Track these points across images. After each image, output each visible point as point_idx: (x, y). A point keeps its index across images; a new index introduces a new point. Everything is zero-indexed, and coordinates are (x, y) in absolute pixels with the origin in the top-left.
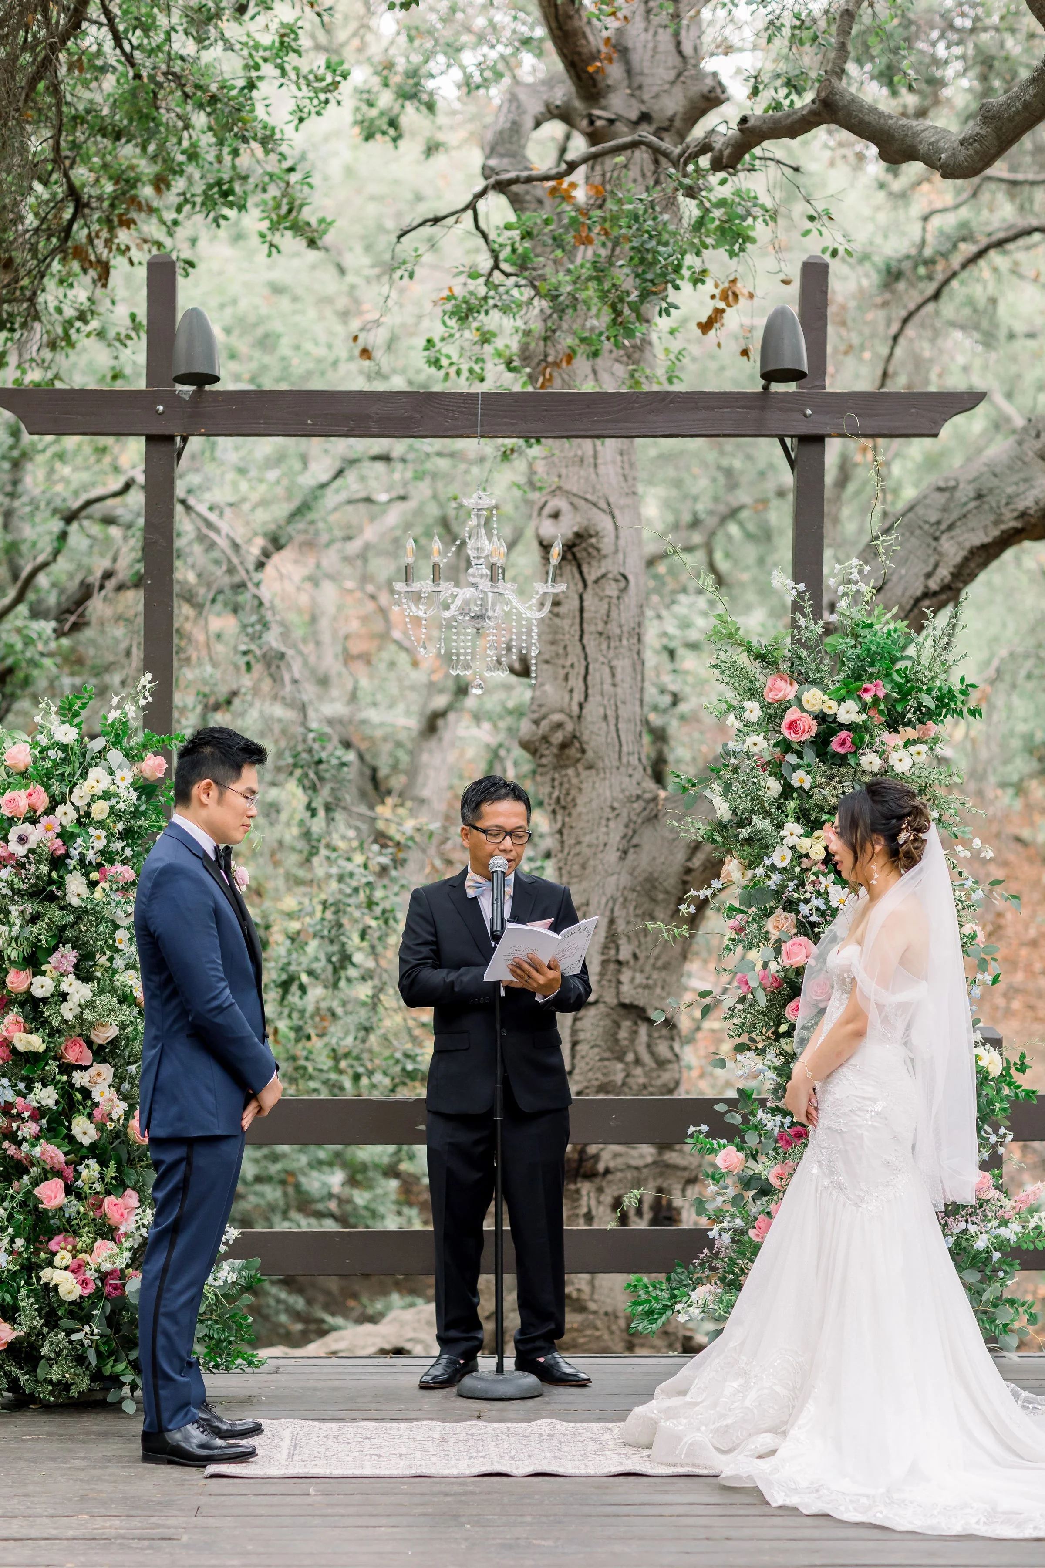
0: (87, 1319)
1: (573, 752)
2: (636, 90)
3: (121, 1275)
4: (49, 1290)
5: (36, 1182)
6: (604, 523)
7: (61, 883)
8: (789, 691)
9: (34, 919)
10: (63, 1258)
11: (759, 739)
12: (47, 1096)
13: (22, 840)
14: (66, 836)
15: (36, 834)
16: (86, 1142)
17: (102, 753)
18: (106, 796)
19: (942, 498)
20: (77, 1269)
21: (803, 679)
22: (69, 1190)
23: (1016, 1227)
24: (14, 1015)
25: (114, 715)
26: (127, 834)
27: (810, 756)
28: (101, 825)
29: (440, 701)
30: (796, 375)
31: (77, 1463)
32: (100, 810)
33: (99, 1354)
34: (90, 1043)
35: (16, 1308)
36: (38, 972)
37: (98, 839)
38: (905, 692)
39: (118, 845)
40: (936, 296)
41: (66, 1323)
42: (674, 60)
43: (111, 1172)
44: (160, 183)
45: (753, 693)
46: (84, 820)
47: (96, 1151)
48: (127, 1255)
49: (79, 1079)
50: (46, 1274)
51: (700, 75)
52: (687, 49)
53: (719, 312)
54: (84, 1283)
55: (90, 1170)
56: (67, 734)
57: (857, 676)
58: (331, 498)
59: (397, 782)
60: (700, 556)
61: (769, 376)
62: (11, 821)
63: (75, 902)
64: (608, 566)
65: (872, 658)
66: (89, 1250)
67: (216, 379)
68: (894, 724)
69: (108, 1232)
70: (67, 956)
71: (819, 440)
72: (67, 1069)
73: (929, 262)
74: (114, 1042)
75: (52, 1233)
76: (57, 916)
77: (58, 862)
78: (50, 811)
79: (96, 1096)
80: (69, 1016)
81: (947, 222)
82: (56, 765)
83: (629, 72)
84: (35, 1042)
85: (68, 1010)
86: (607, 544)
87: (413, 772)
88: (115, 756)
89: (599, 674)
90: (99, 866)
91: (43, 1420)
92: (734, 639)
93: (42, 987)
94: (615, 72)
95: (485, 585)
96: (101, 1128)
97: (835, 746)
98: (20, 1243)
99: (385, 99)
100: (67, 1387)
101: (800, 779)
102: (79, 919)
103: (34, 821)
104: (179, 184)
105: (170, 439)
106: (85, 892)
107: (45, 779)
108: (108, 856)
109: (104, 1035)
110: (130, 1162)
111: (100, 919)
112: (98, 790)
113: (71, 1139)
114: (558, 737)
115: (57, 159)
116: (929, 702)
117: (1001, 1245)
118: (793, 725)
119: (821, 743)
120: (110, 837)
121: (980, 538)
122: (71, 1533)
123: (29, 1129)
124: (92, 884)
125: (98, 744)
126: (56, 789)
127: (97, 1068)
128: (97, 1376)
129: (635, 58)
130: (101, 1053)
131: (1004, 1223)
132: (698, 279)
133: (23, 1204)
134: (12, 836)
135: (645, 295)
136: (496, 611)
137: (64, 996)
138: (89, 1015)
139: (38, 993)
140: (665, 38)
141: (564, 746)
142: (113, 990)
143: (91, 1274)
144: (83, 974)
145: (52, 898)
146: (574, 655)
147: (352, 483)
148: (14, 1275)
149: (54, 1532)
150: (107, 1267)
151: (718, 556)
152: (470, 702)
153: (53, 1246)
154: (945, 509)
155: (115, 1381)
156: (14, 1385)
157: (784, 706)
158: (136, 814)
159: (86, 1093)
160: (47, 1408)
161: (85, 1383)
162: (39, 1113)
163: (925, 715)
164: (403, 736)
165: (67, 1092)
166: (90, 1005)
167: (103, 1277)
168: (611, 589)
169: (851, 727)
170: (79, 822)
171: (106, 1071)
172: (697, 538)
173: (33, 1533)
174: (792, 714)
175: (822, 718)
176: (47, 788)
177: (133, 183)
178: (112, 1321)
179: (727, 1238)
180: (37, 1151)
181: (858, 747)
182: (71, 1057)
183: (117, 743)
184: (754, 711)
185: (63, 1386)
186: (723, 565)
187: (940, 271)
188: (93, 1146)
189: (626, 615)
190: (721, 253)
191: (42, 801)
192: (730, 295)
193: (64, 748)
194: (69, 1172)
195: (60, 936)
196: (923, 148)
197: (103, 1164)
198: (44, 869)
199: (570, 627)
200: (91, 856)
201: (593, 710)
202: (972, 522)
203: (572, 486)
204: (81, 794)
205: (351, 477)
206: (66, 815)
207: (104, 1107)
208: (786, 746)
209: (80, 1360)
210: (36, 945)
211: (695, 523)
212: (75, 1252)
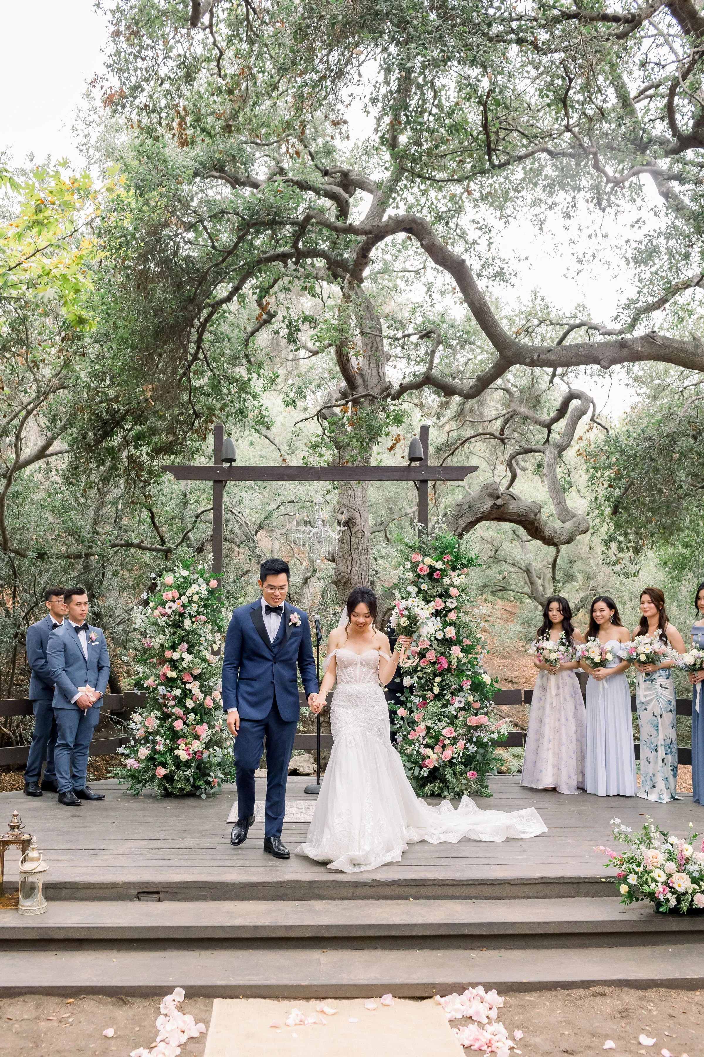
0: (190, 767)
1: (348, 585)
2: (366, 386)
3: (202, 752)
4: (178, 757)
5: (174, 721)
6: (357, 515)
7: (182, 622)
8: (420, 558)
9: (174, 634)
10: (182, 746)
11: (410, 574)
12: (177, 692)
13: (170, 608)
14: (184, 606)
15: (174, 606)
16: (190, 707)
17: (197, 579)
18: (198, 593)
19: (459, 508)
20: (187, 750)
21: (425, 555)
22: (184, 723)
23: (496, 734)
24: (167, 666)
25: (200, 567)
26: (205, 606)
27: (427, 579)
28: (196, 603)
29: (309, 574)
30: (419, 459)
31: (184, 818)
32: (196, 598)
33: (194, 779)
34: (192, 675)
35: (166, 763)
36: (175, 651)
37: (194, 607)
38: (457, 558)
39: (202, 609)
40: (452, 454)
41: (183, 768)
42: (377, 377)
43: (199, 717)
44: (222, 409)
45: (408, 559)
46: (190, 601)
47: (194, 711)
48: (203, 746)
49: (188, 686)
50: (176, 752)
51: (385, 382)
52: (381, 375)
53: (394, 445)
54: (189, 755)
55: (192, 716)
56: (185, 573)
57: (442, 553)
58: (276, 514)
59: (296, 598)
60: (383, 533)
61: (412, 459)
62: (167, 602)
63: (187, 628)
64: (358, 528)
65: (447, 547)
66: (191, 744)
67: (235, 460)
68: (454, 569)
69: (197, 737)
70: (185, 646)
71: (426, 481)
72: (184, 683)
73: (449, 446)
74: (200, 674)
75: (179, 738)
76: (181, 633)
77: (182, 615)
78: (179, 598)
79: (193, 692)
80: (185, 666)
81: (454, 434)
82: (181, 583)
83: (364, 381)
84: (174, 674)
85: (185, 664)
86: (358, 522)
87: (301, 595)
88: (201, 580)
89: (356, 561)
90: (195, 616)
91: (175, 801)
92: (402, 542)
93: (176, 656)
94: (359, 381)
95: (321, 527)
96: (195, 703)
97: (435, 576)
98: (168, 741)
99: (292, 395)
100: (183, 789)
101: (424, 587)
102: (188, 634)
103: (174, 601)
104: (227, 409)
105: (221, 481)
106: (190, 624)
107: (178, 588)
108: (198, 613)
109: (197, 672)
110: (205, 714)
111: (195, 634)
112: (195, 591)
113: (185, 706)
114: (344, 580)
115: (190, 402)
116: (465, 562)
117: (491, 740)
118: (421, 569)
119: (430, 575)
120: (199, 607)
121: (470, 520)
122: (178, 846)
123: (172, 703)
124: (193, 622)
125: (195, 576)
126: (181, 591)
127: (194, 683)
128: (193, 786)
129: (366, 377)
130: (196, 678)
131: (492, 733)
132: (387, 434)
133: (170, 728)
134: (167, 606)
135: (370, 440)
136: (324, 535)
137: (183, 659)
138: (191, 665)
139: (175, 658)
140: (375, 371)
141: (345, 583)
142: (200, 657)
143: (191, 752)
144: (190, 652)
145: (180, 627)
146: (348, 554)
147: (282, 510)
148: (166, 752)
149: (172, 846)
150: (196, 750)
151: (388, 533)
152: (317, 574)
153: (179, 742)
154: (459, 511)
155: (199, 787)
156: (165, 789)
157: (418, 563)
158: (208, 599)
159: (190, 691)
160: (177, 797)
161: (189, 789)
162: (175, 698)
163: (464, 566)
164: (298, 585)
165: (184, 691)
166: (192, 662)
167: (195, 753)
168: (359, 535)
169: (441, 570)
170: (189, 602)
171: (197, 684)
172: (382, 528)
173: (165, 846)
174: (421, 566)
175: (430, 567)
176: (178, 591)
177: (213, 410)
178: (198, 767)
179: (401, 738)
180: (174, 711)
181: (442, 576)
182: (186, 679)
183: (202, 576)
184: (408, 565)
185: (182, 790)
186: (389, 536)
187: (453, 448)
188: (193, 709)
189: (364, 543)
190: (395, 427)
191: (177, 594)
192: (398, 439)
193: (184, 578)
194: (185, 717)
195: (182, 639)
196: (458, 390)
197: (196, 714)
198: (177, 617)
199: (346, 546)
200: (192, 613)
201: (354, 572)
202: (468, 515)
203: (348, 504)
204: (189, 593)
205: (282, 507)
206: (184, 599)
207: (196, 696)
208: (419, 576)
209: (188, 780)
210: (174, 643)
211: (382, 523)
212: (186, 744)
